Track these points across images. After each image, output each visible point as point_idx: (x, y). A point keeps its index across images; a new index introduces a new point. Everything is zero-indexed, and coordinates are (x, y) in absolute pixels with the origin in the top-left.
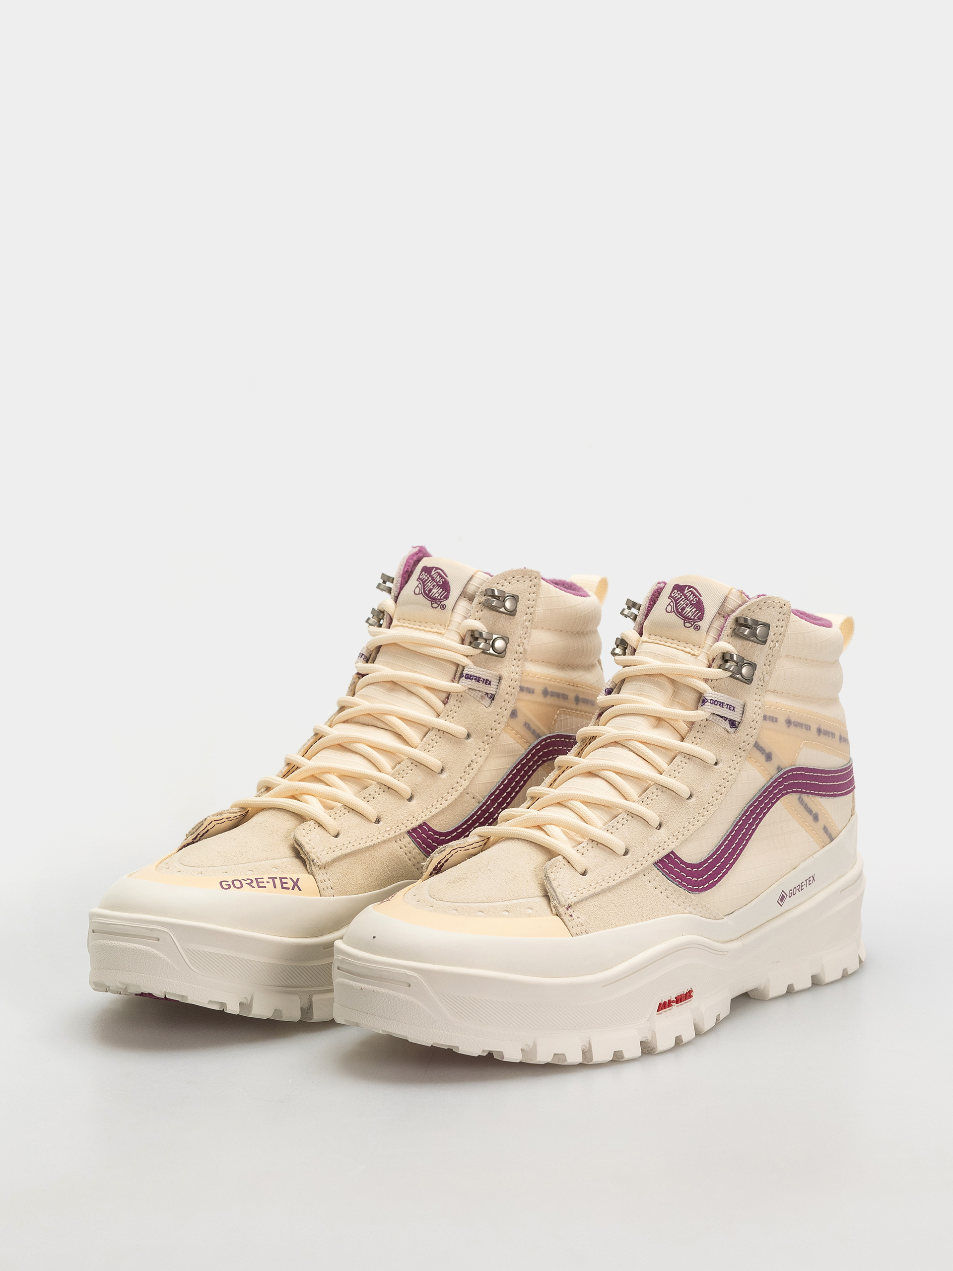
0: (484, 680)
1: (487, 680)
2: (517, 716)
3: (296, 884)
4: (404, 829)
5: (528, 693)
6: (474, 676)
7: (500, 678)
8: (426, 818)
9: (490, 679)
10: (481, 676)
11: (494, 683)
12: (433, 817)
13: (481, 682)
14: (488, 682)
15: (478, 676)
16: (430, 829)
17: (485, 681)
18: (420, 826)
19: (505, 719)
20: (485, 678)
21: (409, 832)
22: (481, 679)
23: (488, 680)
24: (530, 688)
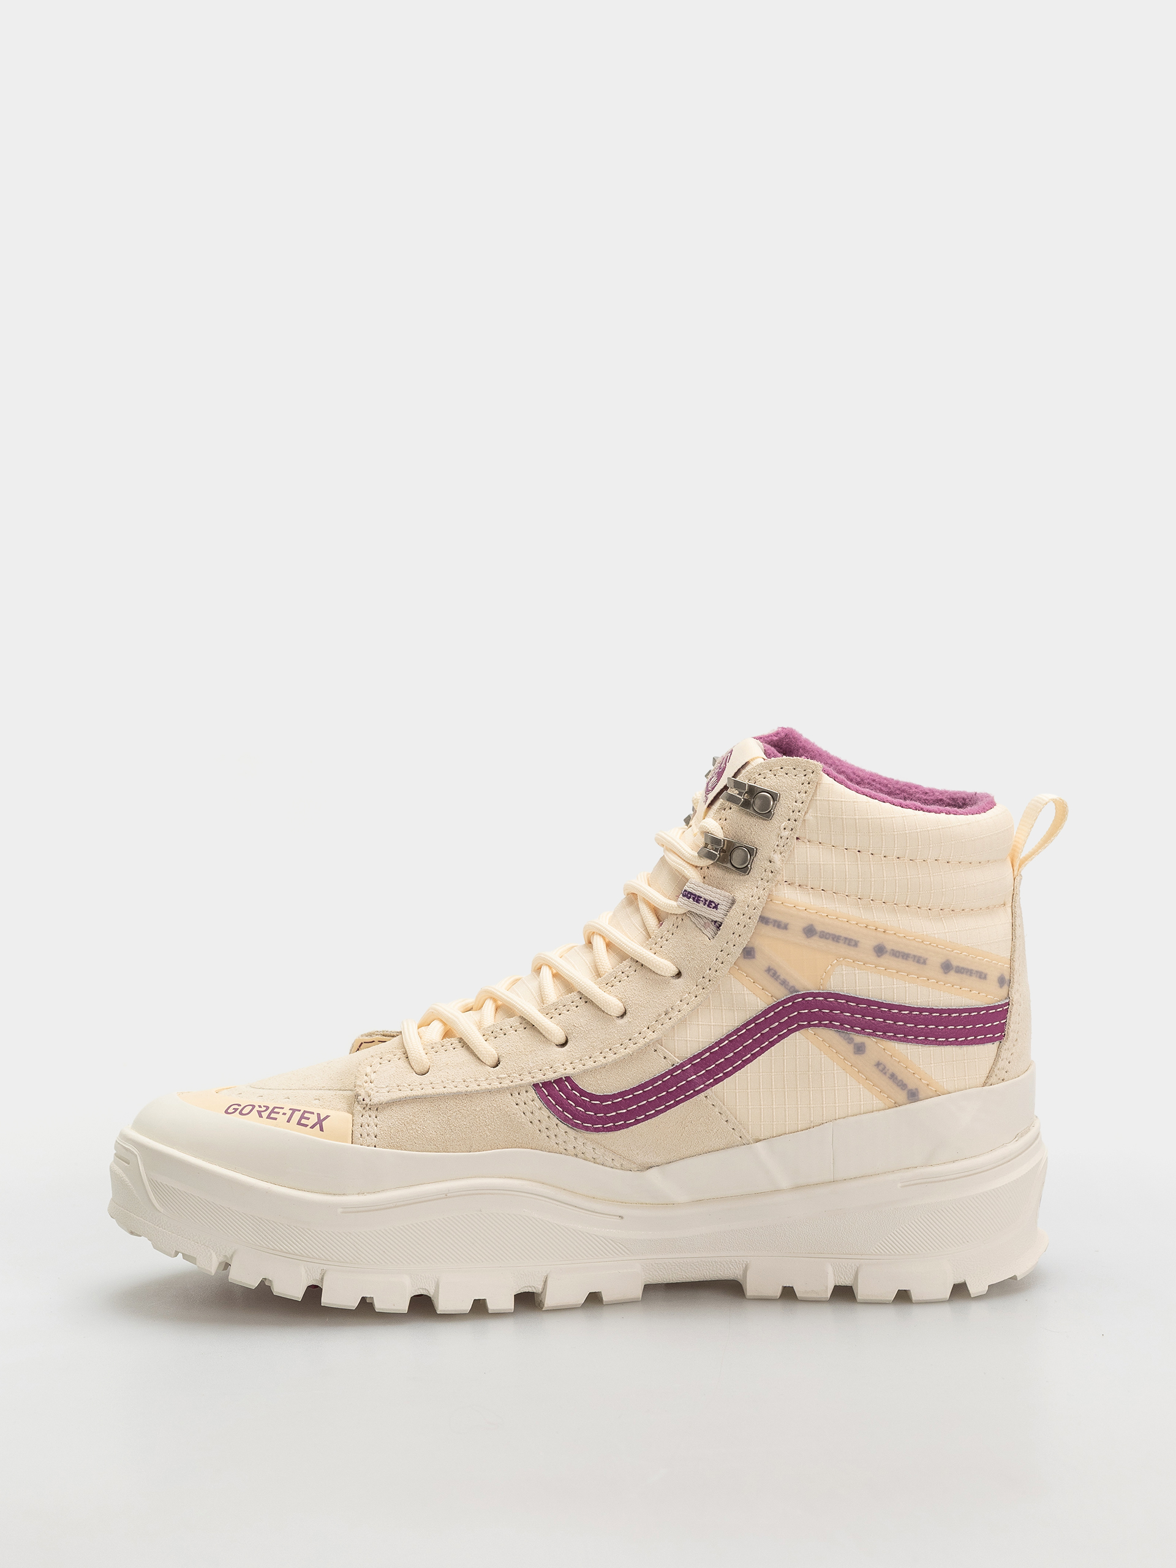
0: (706, 900)
1: (711, 902)
2: (754, 957)
3: (320, 1122)
4: (529, 1080)
5: (776, 928)
6: (693, 894)
7: (733, 902)
8: (572, 1071)
9: (716, 901)
10: (702, 895)
11: (722, 908)
12: (584, 1072)
13: (701, 904)
14: (713, 905)
15: (698, 895)
16: (575, 1087)
17: (707, 903)
18: (558, 1081)
19: (732, 959)
20: (709, 898)
21: (536, 1086)
22: (702, 899)
23: (713, 902)
24: (780, 922)
